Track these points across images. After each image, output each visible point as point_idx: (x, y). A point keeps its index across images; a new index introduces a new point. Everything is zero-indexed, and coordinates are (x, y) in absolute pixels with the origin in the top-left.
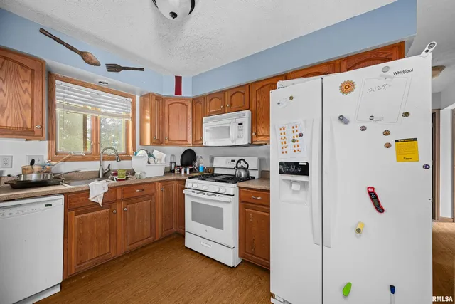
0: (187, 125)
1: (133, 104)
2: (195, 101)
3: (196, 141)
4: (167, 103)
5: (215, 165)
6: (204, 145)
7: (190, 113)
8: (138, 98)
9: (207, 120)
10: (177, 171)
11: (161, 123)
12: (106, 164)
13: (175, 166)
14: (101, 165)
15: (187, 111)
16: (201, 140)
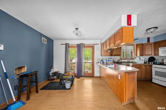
0: (152, 50)
1: (134, 47)
2: (155, 43)
3: (155, 54)
4: (144, 45)
5: (164, 62)
6: (159, 55)
7: (153, 47)
8: (135, 45)
9: (161, 49)
10: (148, 63)
11: (143, 50)
12: (129, 60)
13: (147, 62)
14: (128, 61)
15: (152, 46)
16: (158, 54)
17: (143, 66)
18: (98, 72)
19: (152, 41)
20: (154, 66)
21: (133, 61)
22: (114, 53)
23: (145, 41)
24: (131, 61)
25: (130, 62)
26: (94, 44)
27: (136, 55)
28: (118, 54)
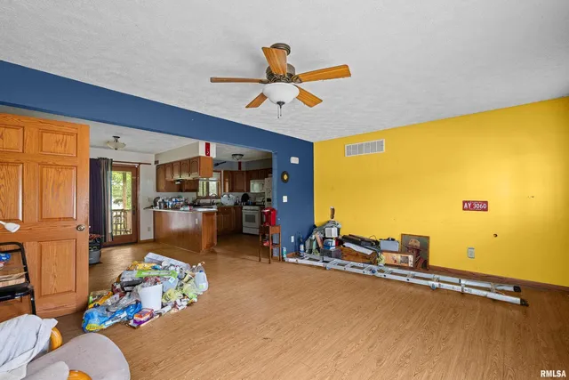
1: (221, 175)
2: (247, 172)
4: (235, 173)
5: (256, 200)
6: (251, 192)
8: (222, 172)
11: (233, 182)
13: (239, 201)
15: (244, 177)
16: (250, 189)
17: (233, 210)
18: (149, 229)
19: (243, 168)
20: (244, 207)
21: (219, 200)
22: (186, 187)
23: (236, 169)
24: (216, 201)
25: (213, 204)
26: (140, 164)
27: (225, 191)
28: (192, 188)
